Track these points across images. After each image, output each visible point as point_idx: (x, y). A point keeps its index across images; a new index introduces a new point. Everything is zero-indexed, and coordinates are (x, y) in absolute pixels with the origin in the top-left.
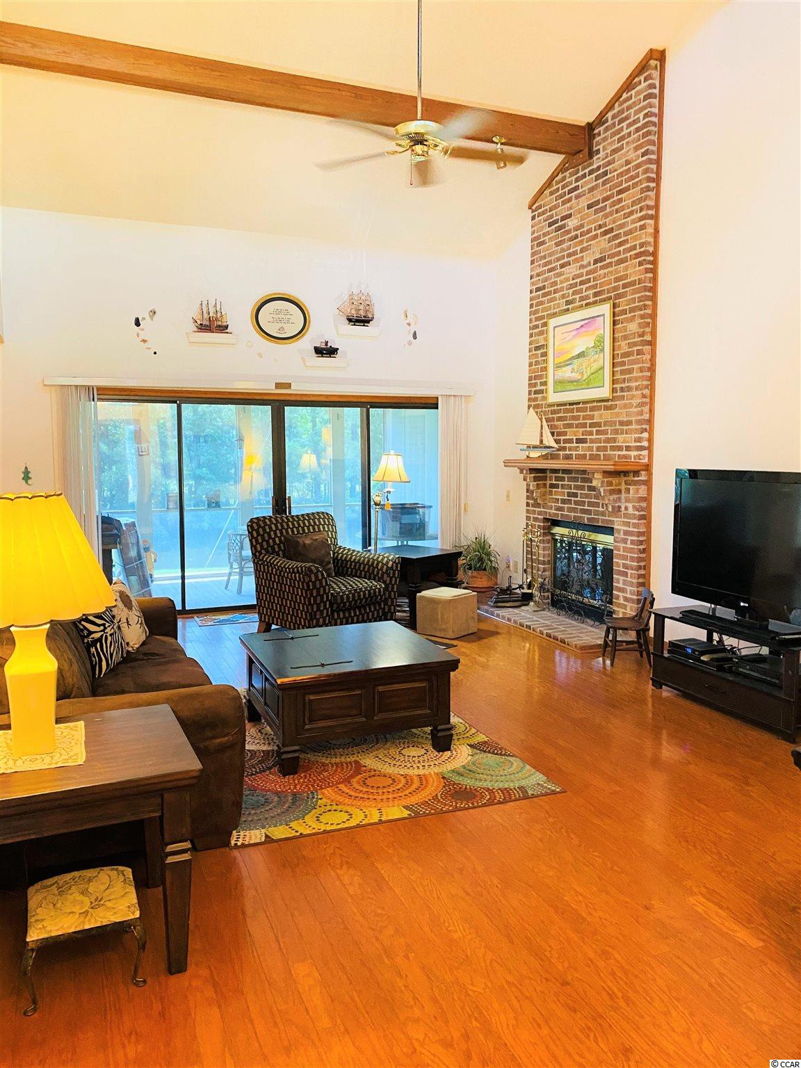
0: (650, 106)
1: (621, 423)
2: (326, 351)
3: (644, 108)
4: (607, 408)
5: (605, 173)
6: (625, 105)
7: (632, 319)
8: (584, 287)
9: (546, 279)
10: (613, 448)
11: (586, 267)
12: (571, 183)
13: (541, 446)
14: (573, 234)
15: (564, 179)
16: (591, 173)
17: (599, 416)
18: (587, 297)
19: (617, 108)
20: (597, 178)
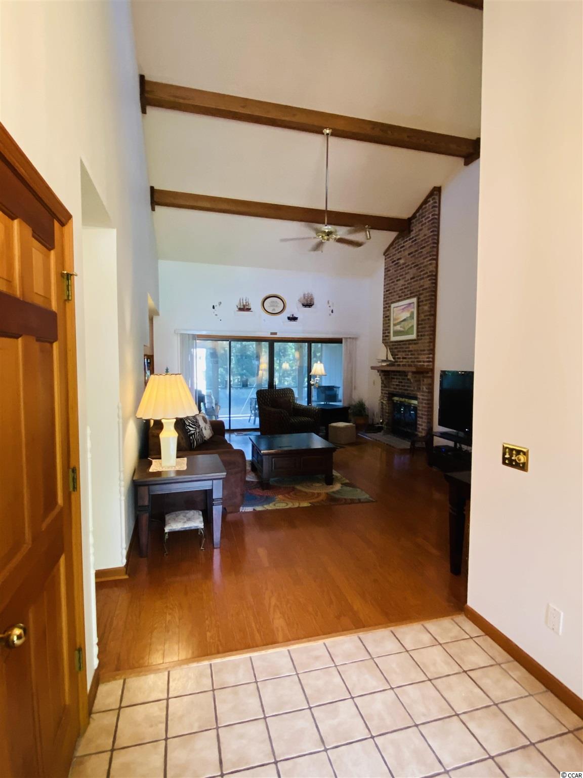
0: (434, 211)
1: (421, 351)
2: (293, 319)
3: (431, 212)
4: (415, 344)
5: (416, 240)
6: (424, 211)
7: (426, 305)
8: (406, 290)
9: (390, 287)
10: (417, 361)
11: (407, 281)
12: (401, 244)
13: (387, 360)
14: (402, 267)
15: (398, 242)
16: (410, 239)
17: (412, 347)
18: (407, 295)
19: (420, 211)
20: (412, 242)
